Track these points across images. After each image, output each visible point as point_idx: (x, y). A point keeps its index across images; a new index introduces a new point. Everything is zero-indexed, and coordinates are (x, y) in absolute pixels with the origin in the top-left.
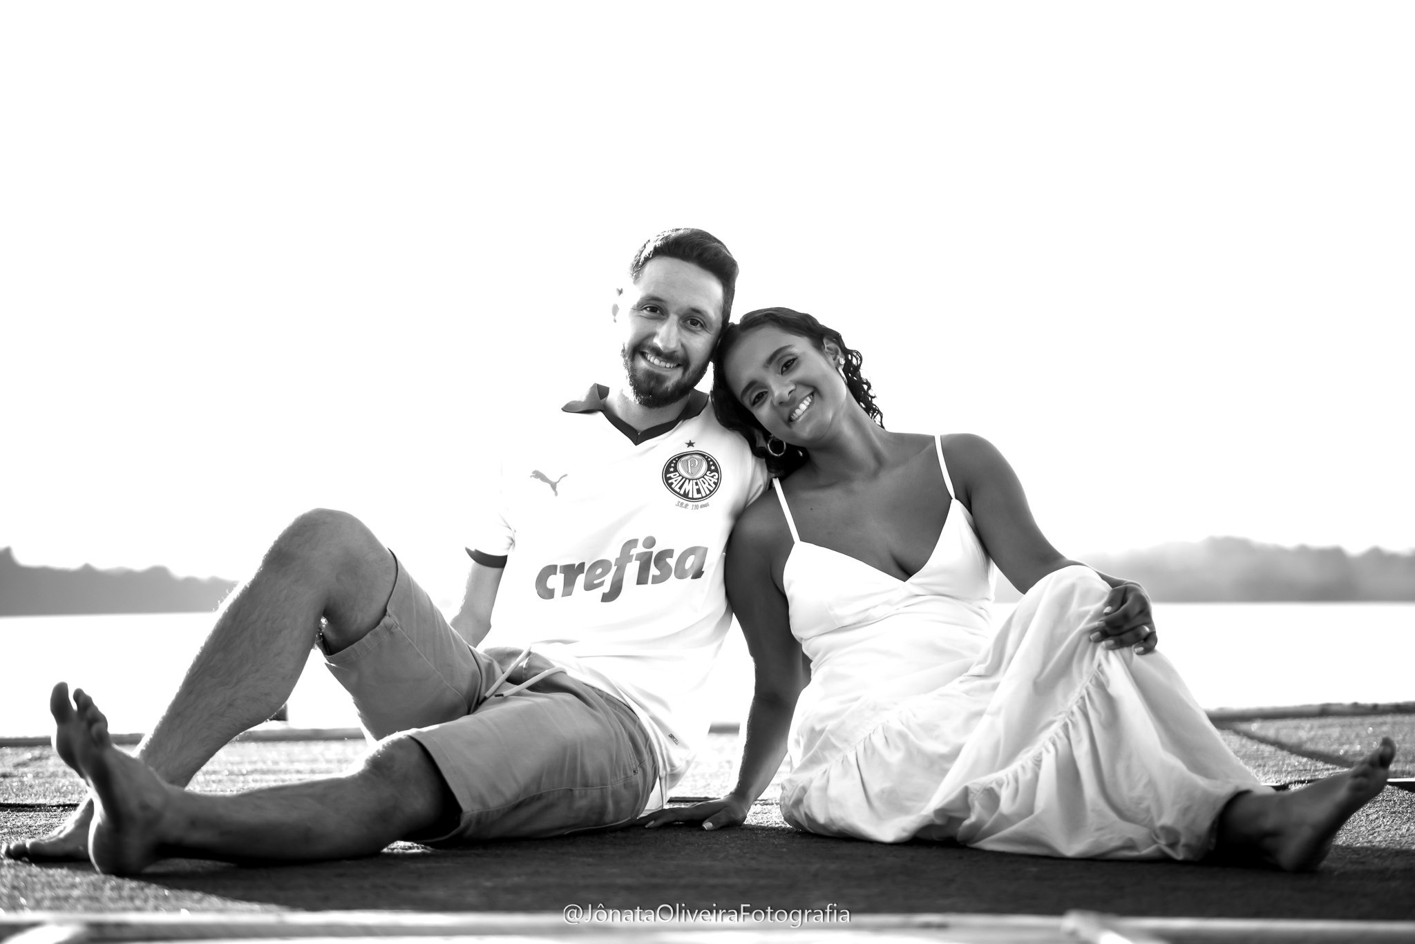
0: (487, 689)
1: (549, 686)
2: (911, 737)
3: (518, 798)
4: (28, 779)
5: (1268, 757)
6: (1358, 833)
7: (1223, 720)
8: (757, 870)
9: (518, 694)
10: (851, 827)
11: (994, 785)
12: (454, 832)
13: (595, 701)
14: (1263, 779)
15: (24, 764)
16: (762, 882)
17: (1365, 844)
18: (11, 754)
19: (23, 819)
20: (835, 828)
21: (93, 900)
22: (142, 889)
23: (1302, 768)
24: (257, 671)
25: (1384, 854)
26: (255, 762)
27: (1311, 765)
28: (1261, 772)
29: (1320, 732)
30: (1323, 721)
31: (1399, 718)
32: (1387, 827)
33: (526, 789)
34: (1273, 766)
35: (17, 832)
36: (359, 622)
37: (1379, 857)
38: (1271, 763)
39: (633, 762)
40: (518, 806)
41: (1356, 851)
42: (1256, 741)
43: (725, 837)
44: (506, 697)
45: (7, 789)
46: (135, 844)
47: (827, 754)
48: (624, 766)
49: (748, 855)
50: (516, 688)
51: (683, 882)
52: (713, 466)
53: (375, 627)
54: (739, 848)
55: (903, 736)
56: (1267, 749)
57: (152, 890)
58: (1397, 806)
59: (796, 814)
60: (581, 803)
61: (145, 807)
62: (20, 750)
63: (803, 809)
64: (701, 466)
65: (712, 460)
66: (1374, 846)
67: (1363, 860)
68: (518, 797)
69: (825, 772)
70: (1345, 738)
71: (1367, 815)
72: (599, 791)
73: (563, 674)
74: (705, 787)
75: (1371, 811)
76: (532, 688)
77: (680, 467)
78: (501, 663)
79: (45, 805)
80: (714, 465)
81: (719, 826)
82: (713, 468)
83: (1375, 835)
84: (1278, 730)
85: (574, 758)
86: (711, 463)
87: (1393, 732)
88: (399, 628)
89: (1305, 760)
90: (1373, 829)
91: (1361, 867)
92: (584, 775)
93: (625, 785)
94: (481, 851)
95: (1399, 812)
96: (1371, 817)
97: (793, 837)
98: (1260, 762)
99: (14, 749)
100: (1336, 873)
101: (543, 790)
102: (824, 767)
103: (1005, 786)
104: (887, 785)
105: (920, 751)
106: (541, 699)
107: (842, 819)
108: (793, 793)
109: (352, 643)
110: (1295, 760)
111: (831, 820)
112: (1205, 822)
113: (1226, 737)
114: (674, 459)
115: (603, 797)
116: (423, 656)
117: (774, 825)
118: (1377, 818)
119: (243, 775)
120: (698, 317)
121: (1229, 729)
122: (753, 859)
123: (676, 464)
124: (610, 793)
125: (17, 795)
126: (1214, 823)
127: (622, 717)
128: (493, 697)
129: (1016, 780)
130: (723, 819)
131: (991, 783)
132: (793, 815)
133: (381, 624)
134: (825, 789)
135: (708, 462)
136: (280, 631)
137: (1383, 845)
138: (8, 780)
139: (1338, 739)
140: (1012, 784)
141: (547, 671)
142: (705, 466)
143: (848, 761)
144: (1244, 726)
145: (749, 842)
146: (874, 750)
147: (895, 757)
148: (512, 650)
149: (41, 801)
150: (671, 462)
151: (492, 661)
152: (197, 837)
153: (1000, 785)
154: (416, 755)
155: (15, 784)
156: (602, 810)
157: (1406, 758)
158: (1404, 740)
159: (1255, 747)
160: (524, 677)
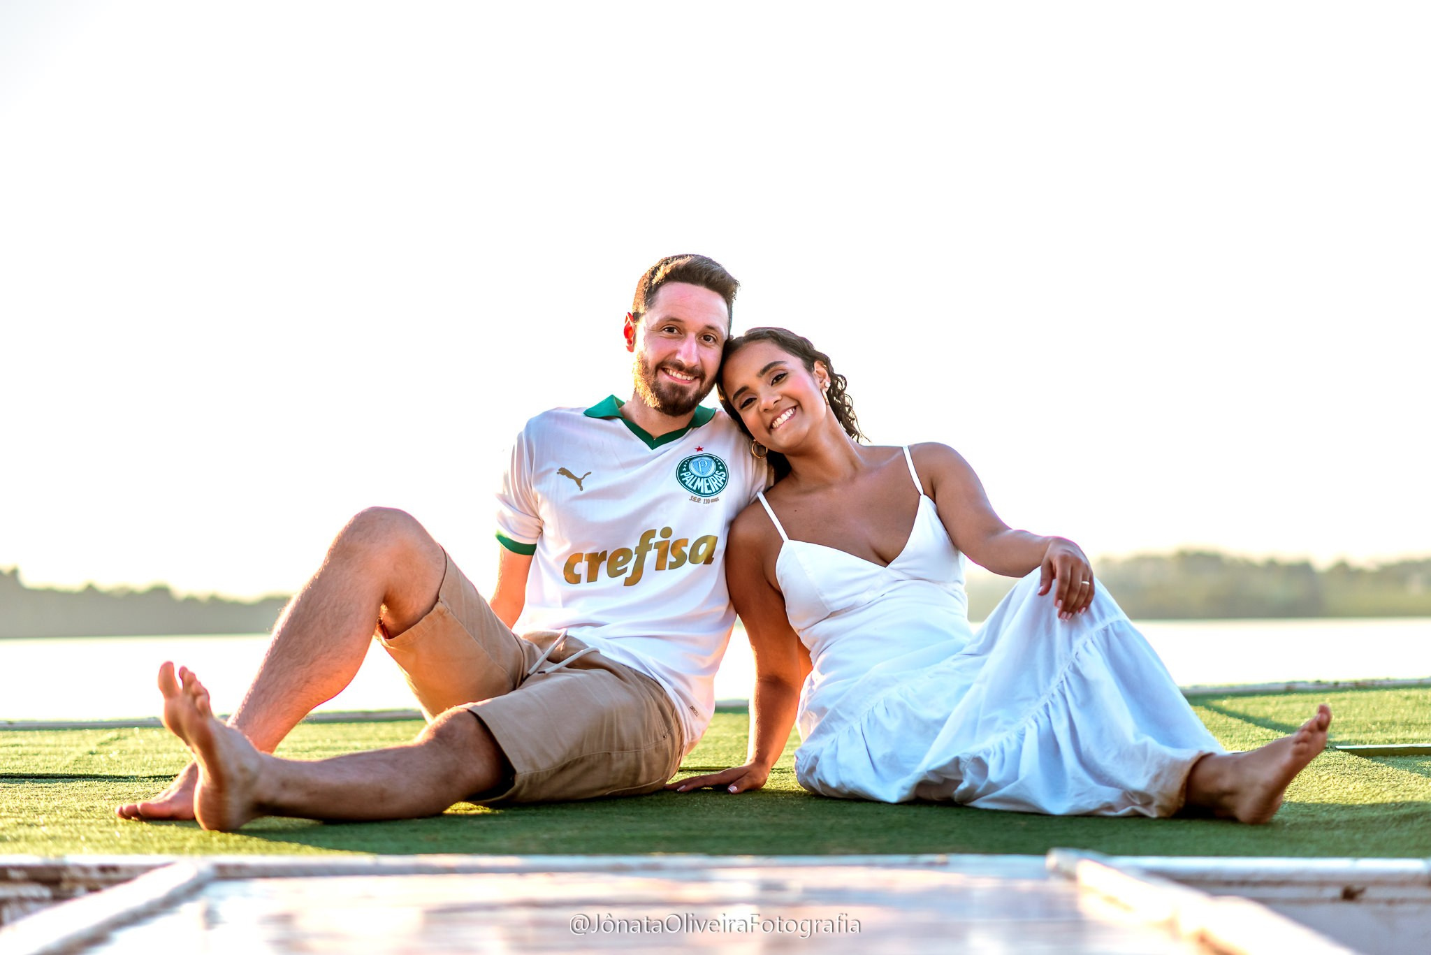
0: (530, 667)
1: (587, 663)
2: (909, 706)
3: (563, 761)
4: (115, 755)
5: (1235, 729)
6: (1311, 792)
7: (1197, 698)
8: (780, 824)
9: (559, 671)
10: (860, 788)
11: (982, 755)
12: (510, 792)
13: (627, 675)
14: (1230, 747)
15: (106, 743)
16: (785, 834)
17: (1316, 801)
18: (92, 735)
19: (121, 787)
20: (846, 791)
21: (205, 849)
22: (245, 841)
23: (1265, 738)
24: (329, 651)
25: (1332, 809)
26: (316, 741)
27: (1273, 735)
28: (1228, 741)
29: (1285, 707)
30: (1287, 698)
31: (1357, 694)
32: (1336, 787)
33: (570, 752)
34: (1239, 736)
35: (120, 798)
36: (415, 607)
37: (1327, 811)
38: (1237, 734)
39: (663, 728)
40: (563, 769)
41: (1307, 806)
42: (1225, 715)
43: (749, 798)
44: (548, 674)
45: (98, 764)
46: (235, 803)
47: (833, 724)
48: (655, 732)
49: (770, 813)
50: (556, 666)
51: (716, 833)
52: (720, 466)
53: (429, 612)
54: (762, 808)
55: (901, 706)
56: (1235, 722)
57: (254, 841)
58: (1347, 769)
59: (810, 781)
60: (619, 765)
61: (243, 770)
62: (99, 732)
63: (816, 776)
64: (710, 465)
65: (719, 461)
66: (1323, 802)
67: (1313, 813)
68: (564, 759)
69: (833, 742)
70: (1307, 712)
71: (1320, 777)
72: (634, 754)
73: (595, 653)
74: (726, 758)
75: (1323, 773)
76: (569, 666)
77: (691, 467)
78: (540, 646)
79: (137, 777)
80: (722, 465)
81: (743, 789)
82: (721, 468)
83: (1325, 793)
84: (1246, 706)
85: (611, 726)
86: (719, 464)
87: (1351, 707)
88: (450, 613)
89: (1268, 730)
90: (1324, 788)
91: (1310, 819)
92: (620, 740)
93: (656, 749)
94: (533, 811)
95: (1348, 774)
96: (1323, 779)
97: (809, 799)
98: (1227, 733)
99: (93, 731)
100: (1288, 824)
101: (585, 754)
102: (832, 736)
103: (992, 755)
104: (888, 750)
105: (916, 718)
106: (580, 674)
107: (852, 782)
108: (806, 763)
109: (409, 627)
110: (1259, 731)
111: (842, 783)
112: (1175, 784)
113: (1198, 712)
114: (686, 461)
115: (638, 760)
116: (472, 637)
117: (791, 789)
118: (1328, 779)
119: (307, 751)
120: (711, 333)
121: (1201, 705)
122: (774, 816)
123: (688, 465)
124: (643, 756)
125: (109, 769)
126: (1183, 785)
127: (651, 689)
128: (536, 674)
129: (1003, 751)
130: (747, 783)
131: (980, 752)
132: (808, 782)
133: (434, 609)
134: (834, 756)
135: (717, 463)
136: (347, 616)
137: (1332, 801)
138: (96, 757)
139: (1300, 713)
140: (999, 755)
141: (582, 651)
142: (714, 466)
143: (854, 731)
144: (1217, 703)
145: (770, 803)
146: (877, 721)
147: (893, 725)
148: (549, 635)
149: (132, 773)
150: (684, 463)
151: (532, 645)
152: (288, 797)
153: (988, 755)
154: (473, 726)
155: (103, 760)
156: (636, 772)
157: (1361, 729)
158: (1360, 713)
159: (1224, 720)
160: (562, 657)
